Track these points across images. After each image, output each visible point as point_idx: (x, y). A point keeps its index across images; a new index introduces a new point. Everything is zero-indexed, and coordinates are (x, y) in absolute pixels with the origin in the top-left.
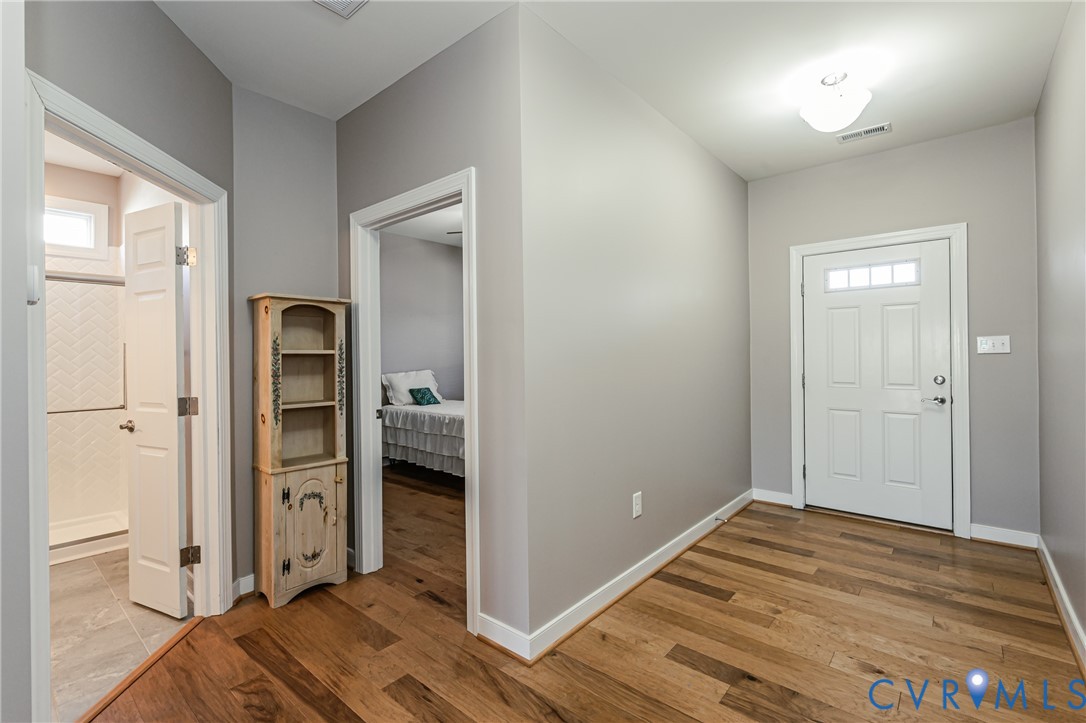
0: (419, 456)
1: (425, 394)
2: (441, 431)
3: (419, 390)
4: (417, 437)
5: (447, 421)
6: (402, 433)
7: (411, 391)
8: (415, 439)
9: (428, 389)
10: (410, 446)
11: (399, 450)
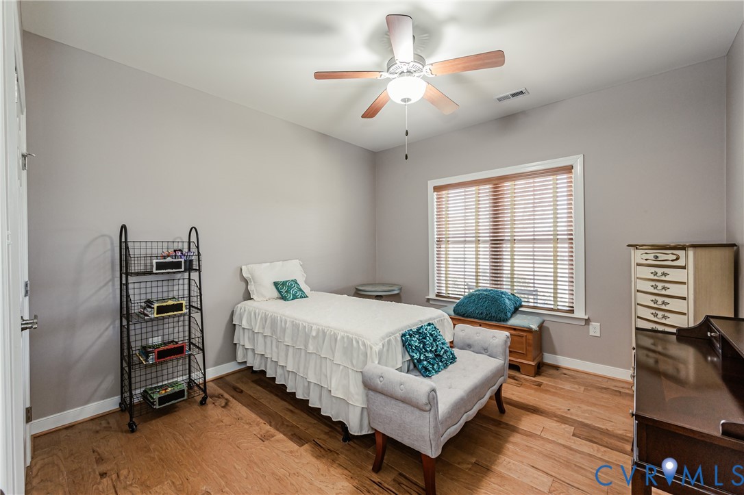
0: (279, 371)
1: (290, 287)
2: (306, 346)
3: (284, 283)
4: (277, 347)
5: (314, 334)
6: (261, 339)
7: (276, 284)
8: (274, 349)
9: (295, 281)
10: (268, 356)
11: (258, 359)
